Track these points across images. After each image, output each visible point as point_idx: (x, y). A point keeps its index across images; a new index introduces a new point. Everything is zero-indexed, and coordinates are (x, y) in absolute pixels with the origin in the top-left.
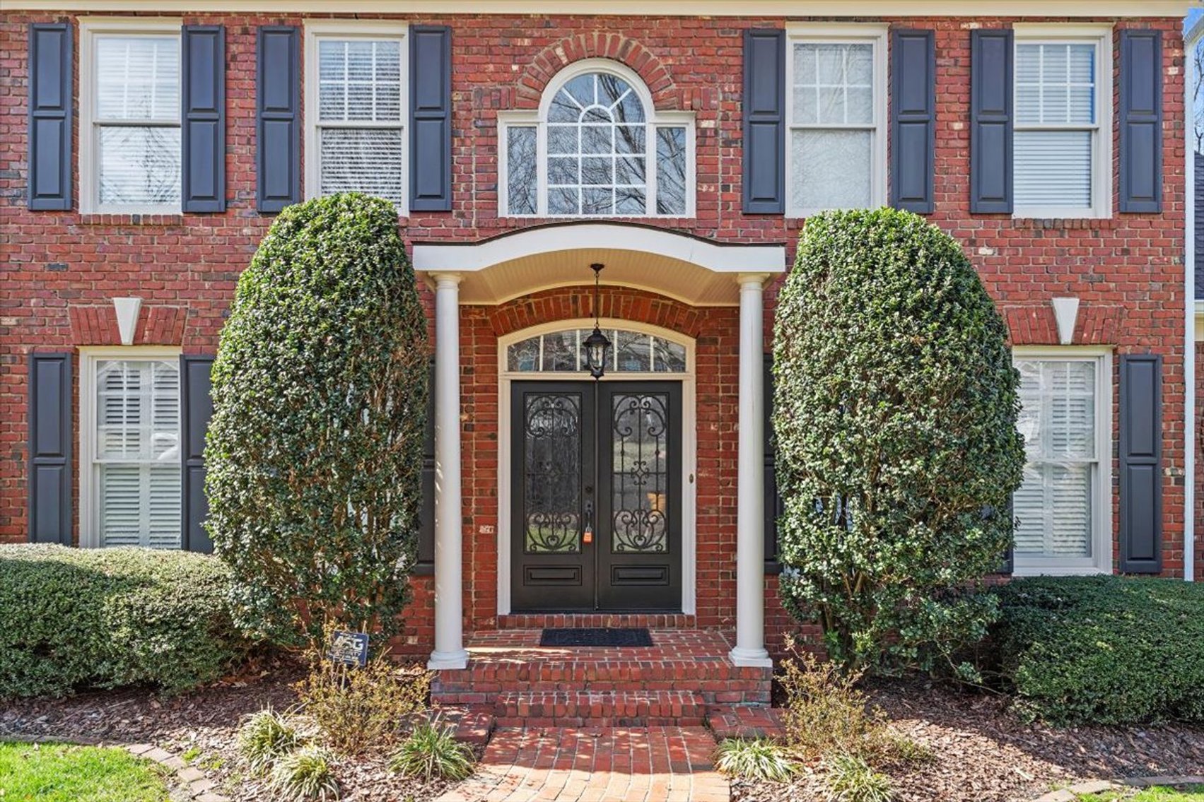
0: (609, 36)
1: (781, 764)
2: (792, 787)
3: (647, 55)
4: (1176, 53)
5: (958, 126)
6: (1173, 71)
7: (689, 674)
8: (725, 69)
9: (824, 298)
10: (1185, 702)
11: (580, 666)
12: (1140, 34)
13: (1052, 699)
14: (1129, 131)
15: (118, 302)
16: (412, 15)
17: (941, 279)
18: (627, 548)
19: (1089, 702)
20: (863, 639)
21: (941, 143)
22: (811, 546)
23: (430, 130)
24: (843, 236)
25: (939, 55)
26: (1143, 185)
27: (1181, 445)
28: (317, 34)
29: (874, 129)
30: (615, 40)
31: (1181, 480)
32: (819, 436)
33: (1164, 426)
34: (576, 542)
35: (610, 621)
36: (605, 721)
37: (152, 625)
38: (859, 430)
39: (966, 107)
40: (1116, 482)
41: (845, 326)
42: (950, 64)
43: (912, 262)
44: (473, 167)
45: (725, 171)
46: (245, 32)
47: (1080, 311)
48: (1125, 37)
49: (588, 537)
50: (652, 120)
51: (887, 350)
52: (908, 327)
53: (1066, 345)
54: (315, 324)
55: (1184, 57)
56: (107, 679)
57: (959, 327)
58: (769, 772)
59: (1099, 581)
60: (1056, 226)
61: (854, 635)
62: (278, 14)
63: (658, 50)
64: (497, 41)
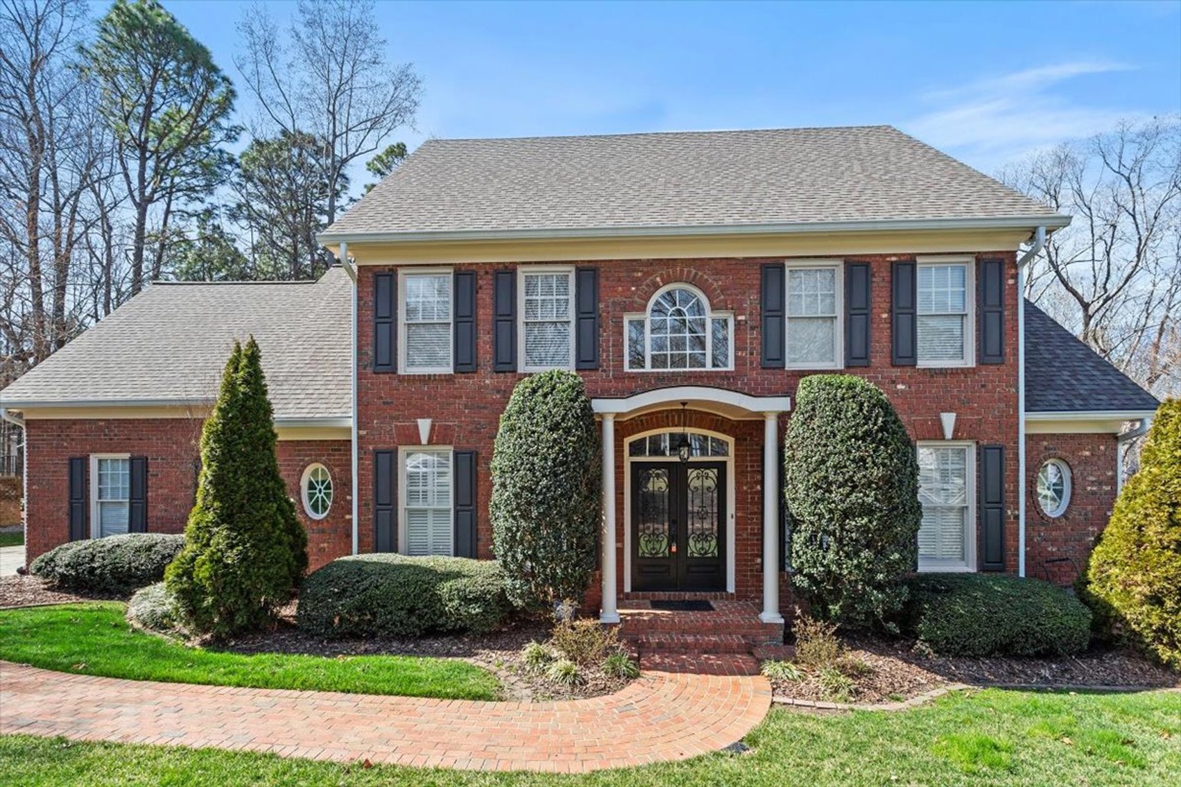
0: (686, 270)
1: (796, 673)
2: (803, 684)
3: (707, 280)
4: (1013, 271)
5: (885, 316)
6: (1011, 282)
7: (739, 626)
8: (751, 286)
9: (813, 429)
10: (1011, 644)
11: (680, 621)
12: (991, 261)
13: (937, 642)
14: (985, 316)
15: (420, 421)
16: (577, 261)
17: (876, 420)
18: (695, 555)
19: (958, 644)
20: (835, 609)
21: (875, 326)
22: (808, 561)
23: (588, 324)
24: (823, 395)
25: (873, 275)
26: (993, 348)
27: (1017, 497)
28: (524, 272)
29: (836, 317)
30: (689, 272)
31: (1017, 517)
32: (812, 504)
33: (1006, 486)
34: (667, 551)
35: (688, 596)
36: (696, 651)
37: (470, 599)
38: (834, 502)
39: (889, 305)
40: (979, 518)
41: (825, 445)
42: (880, 281)
43: (861, 410)
44: (611, 344)
45: (751, 343)
46: (487, 273)
47: (957, 420)
48: (982, 264)
49: (674, 549)
50: (709, 316)
51: (849, 459)
52: (859, 447)
53: (948, 440)
54: (552, 447)
55: (1017, 274)
56: (442, 625)
57: (886, 445)
58: (790, 676)
59: (965, 577)
60: (942, 372)
61: (831, 607)
62: (504, 263)
63: (713, 277)
64: (624, 274)
